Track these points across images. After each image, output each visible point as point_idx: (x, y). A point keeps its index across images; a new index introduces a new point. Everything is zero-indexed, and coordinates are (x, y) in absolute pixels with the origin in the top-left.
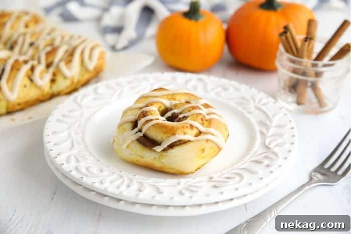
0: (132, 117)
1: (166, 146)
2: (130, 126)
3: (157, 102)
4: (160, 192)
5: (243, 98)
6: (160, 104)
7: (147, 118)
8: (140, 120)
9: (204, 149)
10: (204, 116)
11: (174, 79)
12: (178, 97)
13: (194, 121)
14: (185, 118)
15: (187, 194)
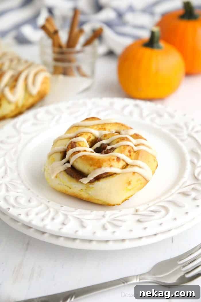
0: (61, 147)
1: (92, 178)
2: (59, 156)
3: (87, 133)
4: (83, 227)
5: (177, 125)
6: (89, 135)
7: (75, 149)
8: (68, 151)
9: (130, 182)
10: (132, 148)
11: (112, 104)
12: (108, 127)
13: (121, 153)
14: (113, 149)
15: (110, 228)
